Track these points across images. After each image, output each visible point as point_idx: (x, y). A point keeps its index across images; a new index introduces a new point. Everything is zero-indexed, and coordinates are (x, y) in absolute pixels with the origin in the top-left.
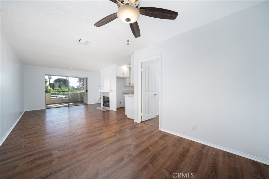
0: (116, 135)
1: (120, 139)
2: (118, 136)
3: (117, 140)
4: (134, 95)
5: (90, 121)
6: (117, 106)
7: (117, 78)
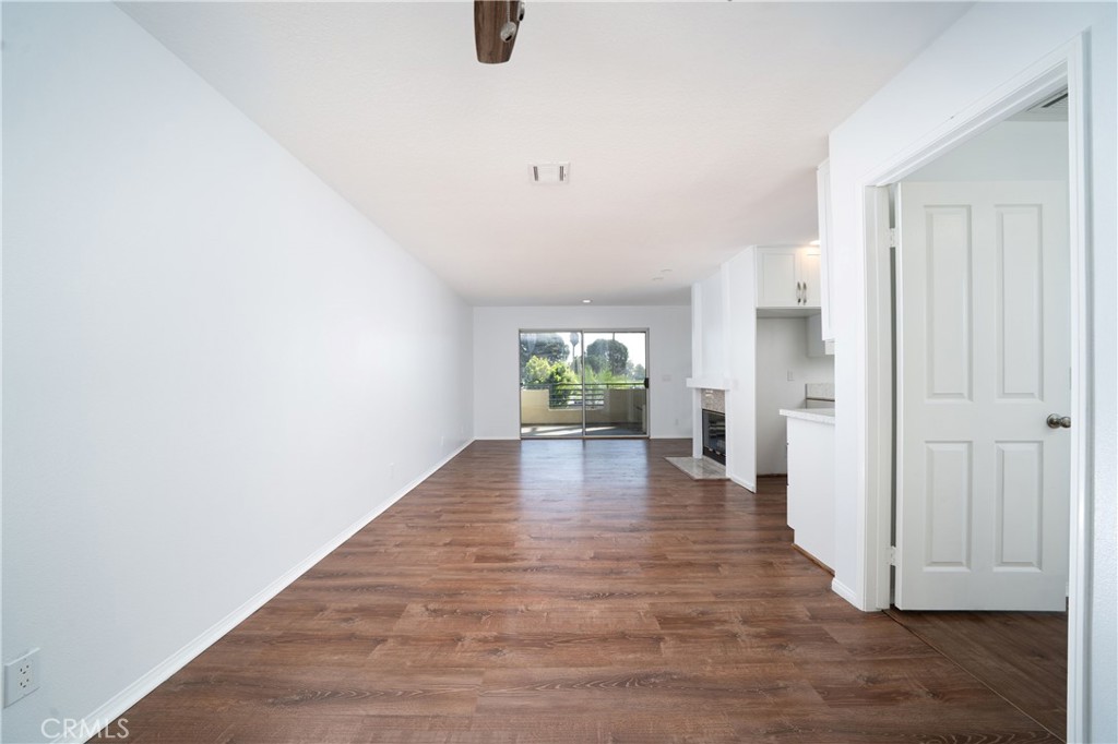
0: (659, 639)
1: (665, 673)
2: (668, 649)
3: (647, 676)
4: (834, 415)
5: (606, 517)
6: (758, 466)
7: (758, 318)
